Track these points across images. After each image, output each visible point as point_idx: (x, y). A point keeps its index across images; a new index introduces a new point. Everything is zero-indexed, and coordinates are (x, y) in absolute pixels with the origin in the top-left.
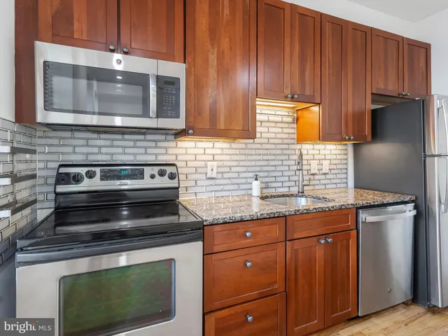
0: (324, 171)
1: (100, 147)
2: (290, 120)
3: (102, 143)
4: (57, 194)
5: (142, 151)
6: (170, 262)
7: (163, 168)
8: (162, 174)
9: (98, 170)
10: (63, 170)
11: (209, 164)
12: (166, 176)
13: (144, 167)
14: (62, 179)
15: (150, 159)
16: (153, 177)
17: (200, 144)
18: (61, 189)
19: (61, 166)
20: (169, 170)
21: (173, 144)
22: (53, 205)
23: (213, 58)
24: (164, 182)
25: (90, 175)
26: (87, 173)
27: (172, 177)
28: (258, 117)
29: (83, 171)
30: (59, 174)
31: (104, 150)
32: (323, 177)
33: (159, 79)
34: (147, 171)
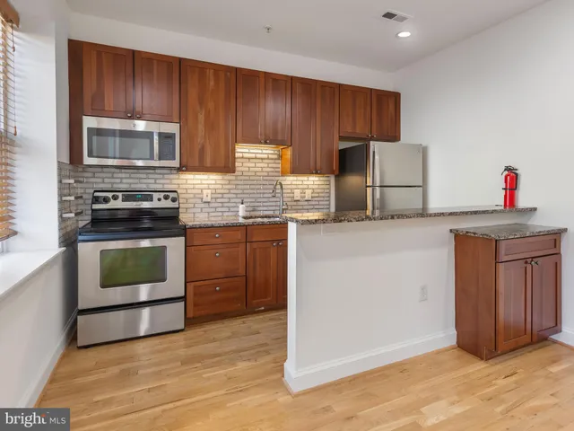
0: (306, 198)
1: (121, 178)
2: (276, 156)
3: (123, 175)
4: (93, 210)
5: (153, 181)
6: (164, 248)
7: (167, 194)
8: (166, 198)
9: (120, 194)
10: (96, 194)
11: (204, 191)
12: (170, 200)
13: (153, 193)
14: (96, 200)
15: (159, 187)
16: (159, 200)
17: (197, 177)
18: (96, 206)
19: (95, 191)
20: (171, 195)
21: (176, 176)
22: (90, 218)
23: (201, 117)
24: (168, 204)
25: (115, 198)
26: (113, 196)
27: (174, 200)
28: (237, 155)
29: (110, 195)
30: (94, 197)
31: (124, 181)
32: (306, 203)
33: (160, 134)
34: (156, 196)
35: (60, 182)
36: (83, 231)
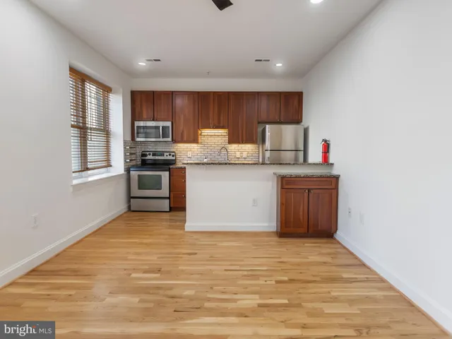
0: (244, 157)
6: (160, 176)
7: (171, 153)
8: (170, 155)
9: (151, 153)
10: (143, 153)
11: (188, 152)
14: (143, 155)
16: (167, 156)
18: (143, 158)
20: (174, 154)
22: (141, 162)
24: (171, 158)
25: (149, 154)
27: (173, 156)
31: (154, 147)
32: (244, 159)
33: (163, 127)
34: (165, 154)
35: (125, 148)
36: (133, 166)
